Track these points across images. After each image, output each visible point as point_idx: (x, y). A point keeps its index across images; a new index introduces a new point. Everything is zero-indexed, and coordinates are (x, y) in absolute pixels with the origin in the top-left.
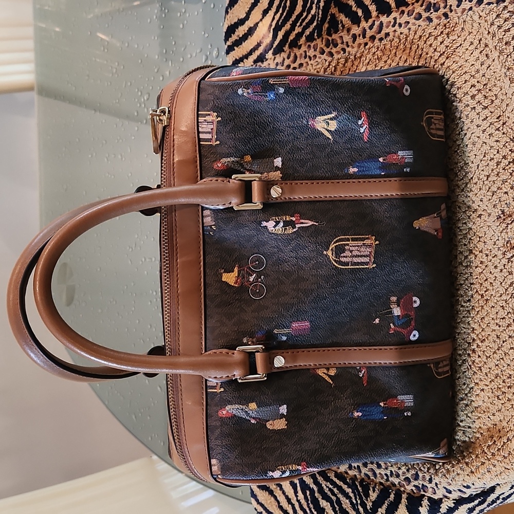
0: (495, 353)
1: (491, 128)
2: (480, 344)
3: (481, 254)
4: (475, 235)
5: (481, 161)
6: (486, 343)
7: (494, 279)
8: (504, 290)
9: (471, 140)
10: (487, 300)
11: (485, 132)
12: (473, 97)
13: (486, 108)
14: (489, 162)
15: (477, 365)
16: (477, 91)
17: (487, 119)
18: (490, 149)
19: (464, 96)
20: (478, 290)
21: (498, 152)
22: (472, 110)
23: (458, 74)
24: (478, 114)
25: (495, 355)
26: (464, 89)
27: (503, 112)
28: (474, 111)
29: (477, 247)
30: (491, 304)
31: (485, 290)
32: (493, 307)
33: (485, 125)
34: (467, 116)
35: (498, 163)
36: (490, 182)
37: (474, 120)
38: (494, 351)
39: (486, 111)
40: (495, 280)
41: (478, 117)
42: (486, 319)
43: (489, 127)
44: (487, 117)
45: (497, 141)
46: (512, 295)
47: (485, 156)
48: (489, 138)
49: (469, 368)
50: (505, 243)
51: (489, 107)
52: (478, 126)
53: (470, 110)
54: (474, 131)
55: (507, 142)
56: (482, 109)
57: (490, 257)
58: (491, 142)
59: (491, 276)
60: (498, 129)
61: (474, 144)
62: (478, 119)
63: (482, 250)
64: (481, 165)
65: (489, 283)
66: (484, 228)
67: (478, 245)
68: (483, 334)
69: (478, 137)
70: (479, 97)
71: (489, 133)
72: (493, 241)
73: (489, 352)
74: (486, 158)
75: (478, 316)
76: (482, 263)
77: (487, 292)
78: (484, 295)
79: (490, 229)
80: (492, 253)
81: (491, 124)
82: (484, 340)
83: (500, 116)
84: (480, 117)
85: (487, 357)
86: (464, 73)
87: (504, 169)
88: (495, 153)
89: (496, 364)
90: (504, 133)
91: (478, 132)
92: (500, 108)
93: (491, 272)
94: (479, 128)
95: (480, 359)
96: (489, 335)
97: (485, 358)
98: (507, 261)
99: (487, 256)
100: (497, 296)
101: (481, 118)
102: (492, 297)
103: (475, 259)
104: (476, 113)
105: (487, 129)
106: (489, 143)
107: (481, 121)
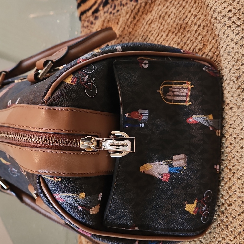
0: (239, 215)
1: (242, 41)
2: (228, 208)
3: (230, 137)
4: (226, 123)
5: (233, 66)
6: (233, 207)
7: (240, 156)
9: (227, 50)
10: (234, 173)
11: (238, 44)
12: (230, 18)
13: (239, 26)
14: (240, 66)
15: (224, 224)
16: (232, 15)
17: (239, 34)
18: (242, 57)
19: (223, 18)
20: (227, 165)
22: (228, 28)
23: (220, 3)
24: (233, 30)
25: (239, 217)
26: (223, 13)
28: (229, 28)
29: (228, 132)
30: (237, 176)
31: (233, 165)
32: (239, 179)
34: (224, 33)
36: (240, 81)
37: (230, 35)
38: (239, 213)
39: (239, 29)
40: (241, 158)
41: (232, 33)
42: (233, 188)
43: (241, 40)
44: (239, 33)
47: (237, 62)
48: (241, 49)
49: (218, 225)
51: (241, 26)
52: (232, 40)
54: (229, 43)
56: (236, 27)
57: (237, 140)
59: (238, 154)
61: (229, 54)
62: (232, 35)
63: (231, 134)
64: (233, 69)
65: (236, 160)
66: (234, 117)
67: (229, 131)
68: (230, 199)
69: (232, 48)
70: (234, 19)
71: (240, 45)
72: (240, 127)
73: (235, 214)
74: (238, 64)
75: (227, 185)
76: (231, 144)
77: (234, 167)
78: (232, 169)
79: (238, 118)
80: (239, 137)
81: (242, 38)
82: (231, 204)
85: (233, 218)
86: (224, 3)
89: (240, 224)
91: (232, 44)
93: (238, 152)
94: (233, 41)
95: (227, 219)
96: (235, 200)
97: (231, 218)
99: (235, 138)
100: (242, 170)
101: (235, 34)
102: (238, 171)
103: (226, 141)
104: (231, 30)
105: (239, 42)
106: (240, 53)
107: (235, 36)
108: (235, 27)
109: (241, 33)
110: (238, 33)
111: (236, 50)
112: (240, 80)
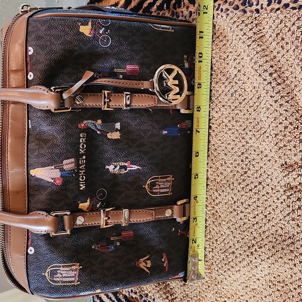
0: (268, 258)
2: (258, 250)
3: (268, 186)
6: (263, 249)
7: (276, 207)
8: (283, 217)
10: (269, 220)
11: (277, 102)
12: (271, 74)
13: (279, 84)
14: (278, 124)
15: (253, 264)
16: (274, 71)
18: (280, 116)
19: (264, 72)
20: (263, 212)
21: (286, 119)
23: (262, 55)
25: (268, 260)
26: (264, 67)
27: (292, 91)
28: (270, 84)
29: (265, 181)
30: (271, 223)
31: (269, 213)
32: (274, 226)
33: (278, 97)
35: (286, 127)
36: (278, 139)
38: (268, 257)
39: (280, 87)
40: (277, 208)
42: (267, 233)
43: (281, 99)
44: (280, 91)
45: (286, 110)
46: (288, 222)
48: (280, 107)
49: (248, 265)
50: (286, 185)
53: (267, 84)
55: (293, 112)
57: (274, 191)
58: (281, 111)
59: (274, 204)
60: (287, 102)
62: (272, 91)
63: (269, 184)
65: (272, 209)
66: (272, 169)
67: (266, 180)
68: (262, 242)
69: (271, 105)
70: (275, 75)
72: (277, 180)
73: (264, 257)
75: (261, 229)
76: (267, 193)
77: (270, 215)
78: (268, 216)
79: (276, 171)
80: (276, 188)
82: (261, 247)
83: (289, 93)
84: (275, 90)
85: (262, 260)
86: (265, 56)
87: (290, 132)
88: (284, 119)
89: (269, 266)
90: (291, 106)
91: (271, 101)
92: (289, 87)
93: (274, 201)
95: (256, 261)
96: (265, 244)
97: (260, 260)
98: (286, 197)
99: (272, 189)
100: (277, 219)
101: (275, 92)
102: (273, 219)
103: (263, 189)
104: (271, 87)
105: (279, 101)
106: (279, 111)
107: (275, 94)
108: (276, 84)
109: (281, 92)
110: (278, 91)
111: (275, 108)
112: (277, 137)
